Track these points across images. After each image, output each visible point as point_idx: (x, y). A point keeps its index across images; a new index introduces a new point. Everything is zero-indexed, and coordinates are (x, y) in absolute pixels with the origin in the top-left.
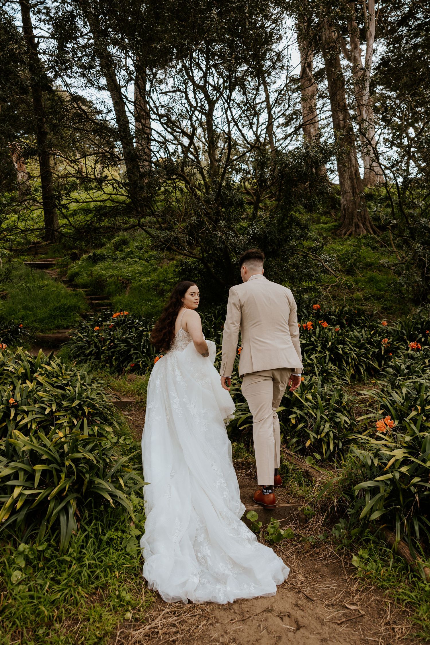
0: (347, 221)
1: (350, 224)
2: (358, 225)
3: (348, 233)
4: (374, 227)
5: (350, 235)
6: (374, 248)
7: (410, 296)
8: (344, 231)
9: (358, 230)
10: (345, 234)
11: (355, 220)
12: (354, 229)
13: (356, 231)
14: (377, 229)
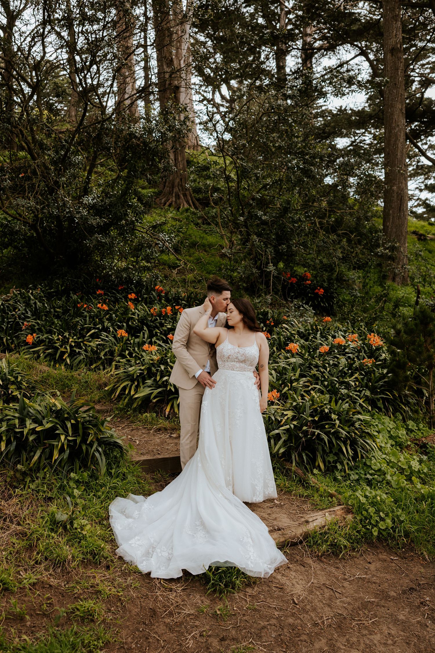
0: (167, 189)
1: (171, 193)
2: (179, 195)
3: (168, 203)
4: (194, 199)
5: (170, 205)
6: (197, 224)
7: (244, 285)
8: (163, 201)
9: (178, 201)
10: (165, 204)
11: (176, 190)
12: (174, 199)
13: (176, 202)
14: (197, 204)
